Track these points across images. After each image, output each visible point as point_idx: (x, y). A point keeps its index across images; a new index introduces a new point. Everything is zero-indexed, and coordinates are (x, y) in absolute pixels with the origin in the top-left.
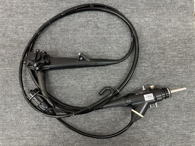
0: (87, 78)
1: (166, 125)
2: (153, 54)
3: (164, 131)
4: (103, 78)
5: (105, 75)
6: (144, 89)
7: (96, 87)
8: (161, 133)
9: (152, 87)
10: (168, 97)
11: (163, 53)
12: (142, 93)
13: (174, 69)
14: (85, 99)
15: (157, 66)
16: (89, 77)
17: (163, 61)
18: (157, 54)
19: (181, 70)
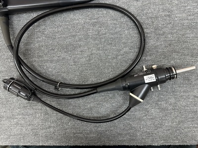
0: (79, 50)
1: (172, 100)
2: (157, 17)
3: (170, 108)
4: (99, 49)
5: (100, 46)
6: (145, 69)
7: (90, 60)
8: (167, 110)
9: (154, 67)
10: (173, 78)
11: (169, 16)
12: (142, 74)
13: (183, 35)
14: (78, 74)
15: (162, 32)
16: (82, 48)
17: (170, 26)
18: (162, 17)
19: (192, 35)
